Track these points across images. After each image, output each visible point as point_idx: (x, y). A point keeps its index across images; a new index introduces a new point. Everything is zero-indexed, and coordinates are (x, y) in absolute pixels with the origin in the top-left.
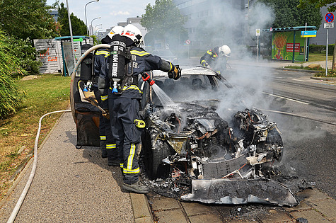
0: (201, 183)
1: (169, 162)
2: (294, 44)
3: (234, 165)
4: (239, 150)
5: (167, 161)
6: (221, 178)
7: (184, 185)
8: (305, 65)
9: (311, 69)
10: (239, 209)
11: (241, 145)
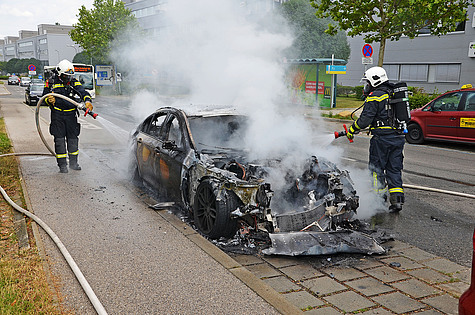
0: (280, 236)
1: (241, 214)
2: (317, 82)
3: (311, 217)
4: (311, 202)
5: (238, 212)
6: (299, 230)
7: (260, 240)
8: (335, 112)
9: (343, 118)
10: (329, 259)
11: (313, 196)
